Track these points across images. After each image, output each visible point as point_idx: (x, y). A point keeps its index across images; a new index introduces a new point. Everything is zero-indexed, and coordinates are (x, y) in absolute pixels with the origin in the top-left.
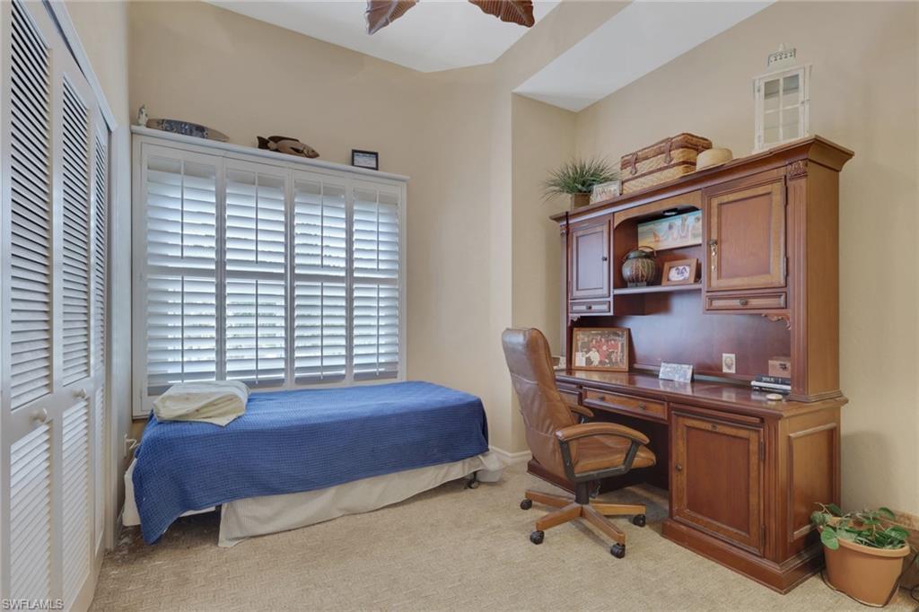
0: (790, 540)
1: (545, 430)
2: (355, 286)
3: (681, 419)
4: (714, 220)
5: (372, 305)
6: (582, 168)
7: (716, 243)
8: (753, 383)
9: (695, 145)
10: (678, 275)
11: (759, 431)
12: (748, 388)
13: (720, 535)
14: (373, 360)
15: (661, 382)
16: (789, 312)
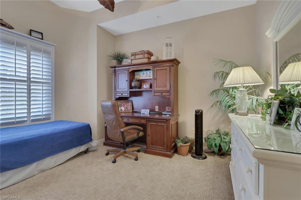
0: (172, 147)
1: (117, 129)
2: (31, 85)
3: (149, 123)
4: (155, 73)
5: (40, 92)
6: (120, 54)
7: (156, 79)
8: (163, 113)
9: (150, 54)
10: (146, 86)
11: (166, 123)
12: (162, 114)
13: (158, 149)
14: (41, 113)
15: (142, 114)
16: (170, 96)
